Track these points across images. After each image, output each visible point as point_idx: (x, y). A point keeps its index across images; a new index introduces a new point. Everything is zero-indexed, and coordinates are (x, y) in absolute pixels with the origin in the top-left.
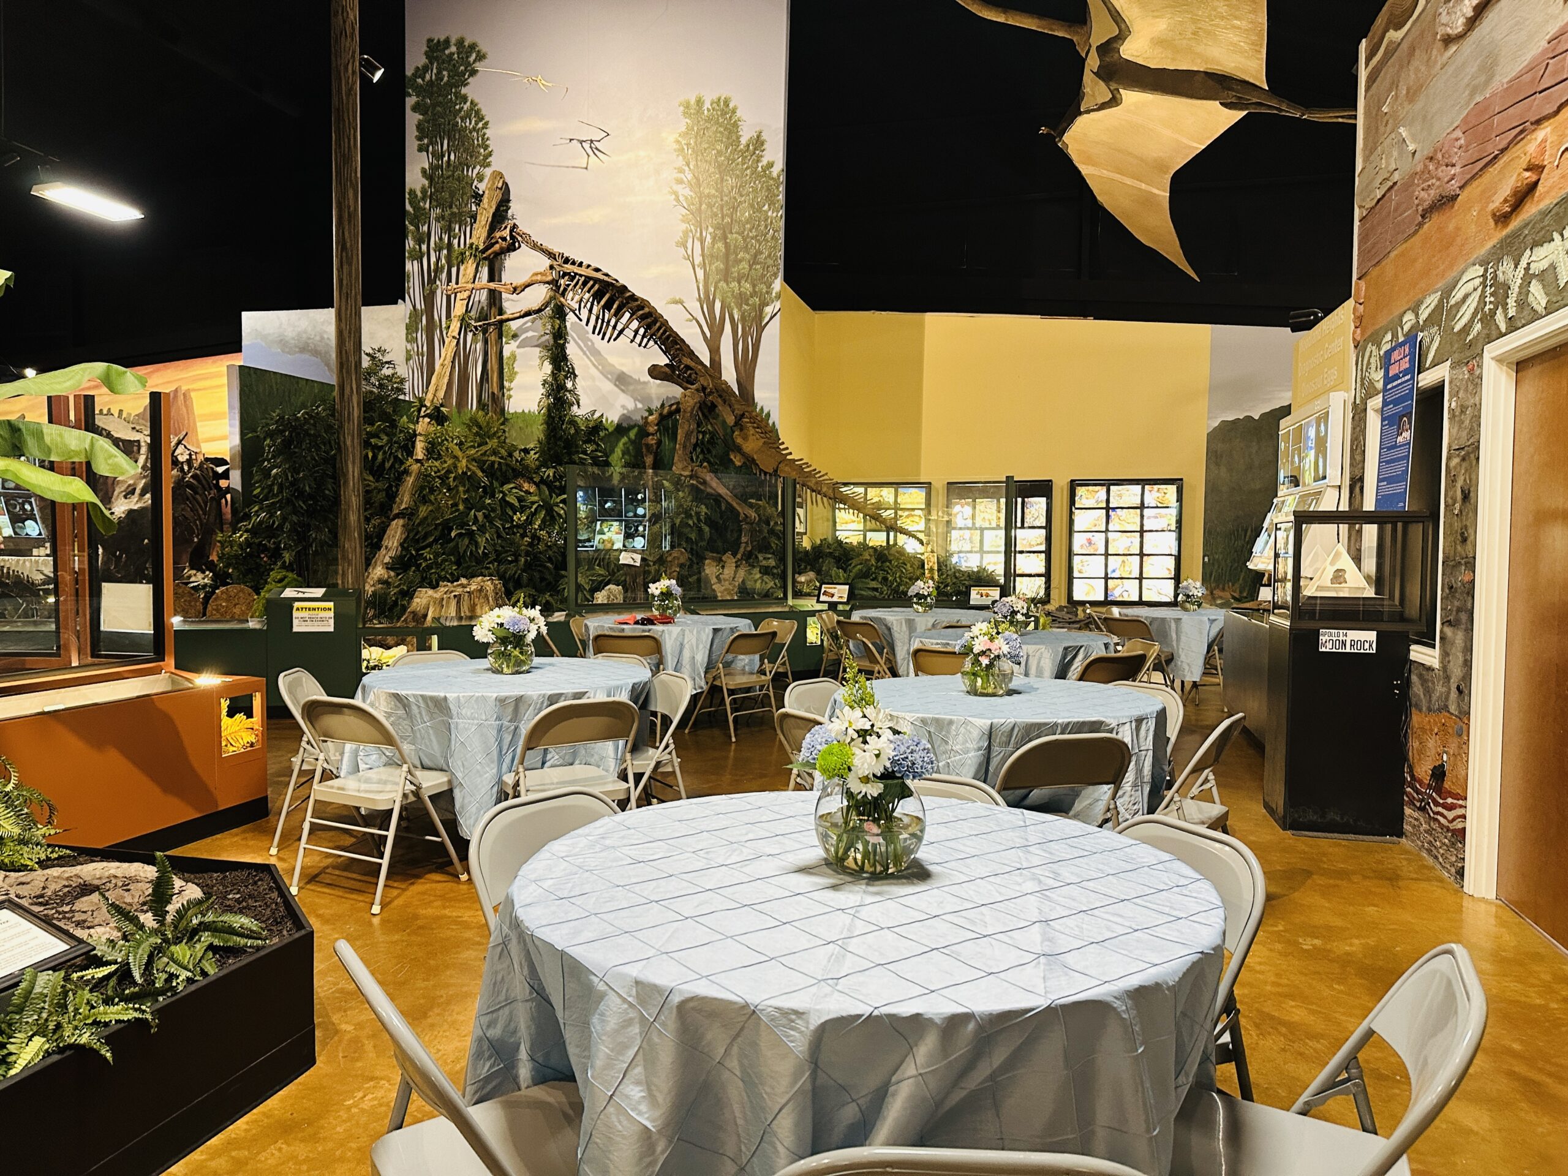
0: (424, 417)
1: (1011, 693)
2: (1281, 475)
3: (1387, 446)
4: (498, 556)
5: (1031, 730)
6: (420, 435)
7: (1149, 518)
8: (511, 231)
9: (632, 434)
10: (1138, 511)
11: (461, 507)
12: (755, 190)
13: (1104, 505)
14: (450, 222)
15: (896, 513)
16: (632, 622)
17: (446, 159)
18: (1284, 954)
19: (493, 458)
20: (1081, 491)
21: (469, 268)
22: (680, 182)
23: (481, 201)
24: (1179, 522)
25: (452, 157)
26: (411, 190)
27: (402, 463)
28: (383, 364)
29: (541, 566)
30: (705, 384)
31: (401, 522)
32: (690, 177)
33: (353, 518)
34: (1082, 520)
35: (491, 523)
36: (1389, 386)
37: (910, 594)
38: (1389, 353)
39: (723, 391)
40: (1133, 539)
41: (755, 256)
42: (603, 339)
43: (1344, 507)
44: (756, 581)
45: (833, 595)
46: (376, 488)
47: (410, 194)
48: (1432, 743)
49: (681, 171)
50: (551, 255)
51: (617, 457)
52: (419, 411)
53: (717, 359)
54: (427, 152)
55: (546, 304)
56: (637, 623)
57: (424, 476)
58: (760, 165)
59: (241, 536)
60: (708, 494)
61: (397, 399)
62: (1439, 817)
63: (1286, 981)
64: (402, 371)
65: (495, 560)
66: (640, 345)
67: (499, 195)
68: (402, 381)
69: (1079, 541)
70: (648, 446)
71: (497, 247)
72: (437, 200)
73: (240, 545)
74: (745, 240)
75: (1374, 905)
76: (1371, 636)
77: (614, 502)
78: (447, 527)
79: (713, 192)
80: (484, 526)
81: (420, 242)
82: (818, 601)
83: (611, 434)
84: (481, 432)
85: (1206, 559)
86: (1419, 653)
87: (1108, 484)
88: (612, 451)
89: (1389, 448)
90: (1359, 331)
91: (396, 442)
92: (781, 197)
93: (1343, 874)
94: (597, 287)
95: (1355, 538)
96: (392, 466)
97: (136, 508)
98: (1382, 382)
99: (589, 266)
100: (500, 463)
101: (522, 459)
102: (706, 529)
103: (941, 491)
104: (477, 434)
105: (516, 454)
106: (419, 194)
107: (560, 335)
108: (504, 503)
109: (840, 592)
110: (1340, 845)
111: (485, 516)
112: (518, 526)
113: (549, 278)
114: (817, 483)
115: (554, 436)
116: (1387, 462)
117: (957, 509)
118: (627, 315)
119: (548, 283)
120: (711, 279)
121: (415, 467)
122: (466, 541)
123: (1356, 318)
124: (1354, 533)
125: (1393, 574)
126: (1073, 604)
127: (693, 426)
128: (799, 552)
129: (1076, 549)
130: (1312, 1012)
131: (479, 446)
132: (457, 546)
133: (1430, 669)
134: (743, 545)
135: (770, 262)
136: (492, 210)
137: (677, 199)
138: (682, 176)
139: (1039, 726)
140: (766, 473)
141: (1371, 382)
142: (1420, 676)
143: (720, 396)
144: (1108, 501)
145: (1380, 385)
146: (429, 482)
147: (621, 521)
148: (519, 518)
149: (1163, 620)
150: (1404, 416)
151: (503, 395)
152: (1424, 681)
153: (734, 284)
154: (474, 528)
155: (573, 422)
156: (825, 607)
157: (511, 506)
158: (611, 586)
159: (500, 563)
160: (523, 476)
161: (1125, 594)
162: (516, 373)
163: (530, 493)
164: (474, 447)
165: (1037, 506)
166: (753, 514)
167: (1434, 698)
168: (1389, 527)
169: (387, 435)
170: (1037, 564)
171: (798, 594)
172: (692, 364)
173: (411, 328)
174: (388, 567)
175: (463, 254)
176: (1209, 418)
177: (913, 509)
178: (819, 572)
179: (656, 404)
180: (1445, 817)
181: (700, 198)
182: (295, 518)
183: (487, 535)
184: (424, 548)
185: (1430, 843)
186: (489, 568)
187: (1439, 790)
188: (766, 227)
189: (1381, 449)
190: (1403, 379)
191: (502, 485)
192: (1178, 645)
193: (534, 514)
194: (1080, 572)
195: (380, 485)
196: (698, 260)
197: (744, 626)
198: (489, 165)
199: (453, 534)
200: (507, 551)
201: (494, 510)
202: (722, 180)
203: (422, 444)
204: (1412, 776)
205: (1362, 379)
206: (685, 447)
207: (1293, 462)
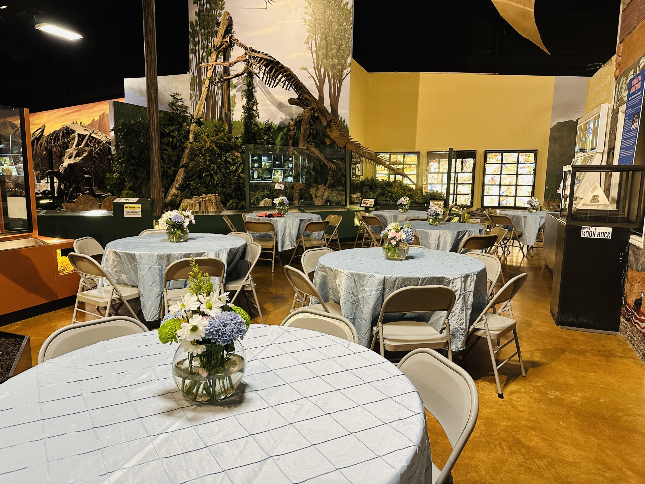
0: (193, 123)
1: (408, 258)
2: (577, 148)
3: (626, 131)
4: (223, 185)
5: (405, 281)
6: (192, 131)
7: (521, 168)
8: (230, 38)
9: (285, 130)
10: (516, 165)
11: (208, 163)
12: (340, 16)
13: (500, 162)
14: (208, 36)
15: (403, 166)
16: (264, 216)
17: (205, 7)
18: (538, 401)
19: (221, 141)
20: (489, 155)
21: (214, 56)
22: (306, 13)
23: (219, 25)
24: (535, 170)
25: (208, 6)
26: (191, 22)
27: (184, 143)
28: (178, 100)
29: (241, 189)
30: (314, 107)
31: (183, 169)
32: (311, 11)
33: (156, 167)
34: (489, 169)
35: (220, 170)
36: (630, 99)
37: (398, 204)
38: (631, 81)
39: (323, 111)
40: (513, 178)
41: (339, 46)
42: (269, 86)
43: (604, 163)
44: (334, 197)
45: (367, 204)
46: (173, 155)
47: (190, 23)
48: (636, 287)
49: (307, 8)
50: (246, 48)
51: (278, 141)
52: (191, 120)
53: (322, 95)
54: (197, 4)
55: (244, 72)
56: (266, 216)
57: (192, 148)
58: (342, 4)
59: (116, 175)
60: (315, 158)
61: (184, 115)
62: (637, 325)
63: (534, 418)
64: (187, 103)
65: (221, 186)
66: (286, 89)
67: (227, 23)
68: (186, 107)
69: (488, 179)
70: (290, 136)
71: (224, 46)
72: (202, 26)
73: (116, 179)
74: (335, 39)
75: (595, 372)
76: (610, 230)
77: (278, 161)
78: (201, 172)
79: (321, 17)
80: (217, 171)
81: (195, 45)
82: (360, 206)
83: (275, 130)
84: (218, 130)
85: (547, 188)
86: (634, 240)
87: (502, 152)
88: (276, 138)
89: (627, 132)
90: (618, 71)
91: (181, 134)
92: (351, 18)
93: (581, 352)
94: (265, 62)
95: (608, 178)
96: (180, 145)
97: (72, 163)
98: (627, 97)
99: (263, 53)
100: (224, 143)
101: (235, 142)
102: (313, 173)
103: (424, 156)
104: (215, 130)
105: (233, 140)
106: (194, 23)
107: (250, 85)
108: (226, 161)
109: (370, 202)
110: (584, 335)
111: (218, 167)
112: (232, 172)
113: (245, 59)
114: (363, 152)
115: (248, 131)
116: (626, 139)
117: (431, 164)
118: (280, 75)
119: (244, 61)
120: (320, 58)
121: (189, 145)
122: (209, 178)
123: (617, 64)
124: (608, 176)
125: (625, 198)
126: (484, 208)
127: (308, 126)
128: (354, 184)
129: (486, 182)
130: (543, 439)
131: (216, 136)
132: (205, 181)
133: (638, 248)
134: (329, 181)
135: (346, 49)
136: (224, 30)
137: (305, 22)
138: (307, 10)
139: (410, 279)
140: (340, 148)
141: (622, 98)
142: (634, 252)
143: (321, 112)
144: (502, 160)
145: (625, 99)
146: (194, 152)
147: (282, 170)
148: (233, 168)
149: (518, 217)
150: (636, 114)
151: (230, 113)
152: (635, 254)
153: (330, 60)
154: (212, 172)
155: (256, 124)
156: (363, 209)
157: (229, 162)
158: (266, 199)
159: (224, 188)
160: (235, 150)
161: (508, 203)
162: (236, 103)
163: (238, 157)
164: (213, 136)
165: (470, 162)
166: (334, 166)
167: (639, 264)
168: (625, 173)
169: (177, 131)
170: (467, 189)
171: (352, 203)
172: (308, 97)
173: (192, 84)
174: (178, 189)
175: (211, 50)
176: (552, 121)
177: (411, 164)
178: (362, 193)
179: (295, 117)
180: (640, 326)
181: (315, 20)
182: (131, 168)
183: (218, 176)
184: (191, 181)
185: (631, 337)
186: (219, 190)
187: (638, 312)
188: (345, 33)
189: (623, 132)
190: (637, 94)
191: (226, 154)
192: (525, 229)
193: (239, 166)
194: (487, 193)
195: (175, 153)
196: (314, 49)
197: (316, 218)
198: (223, 9)
199: (203, 175)
200: (227, 183)
201: (221, 164)
202: (325, 12)
203: (192, 135)
204: (626, 302)
205: (618, 96)
206: (304, 136)
207: (582, 140)
